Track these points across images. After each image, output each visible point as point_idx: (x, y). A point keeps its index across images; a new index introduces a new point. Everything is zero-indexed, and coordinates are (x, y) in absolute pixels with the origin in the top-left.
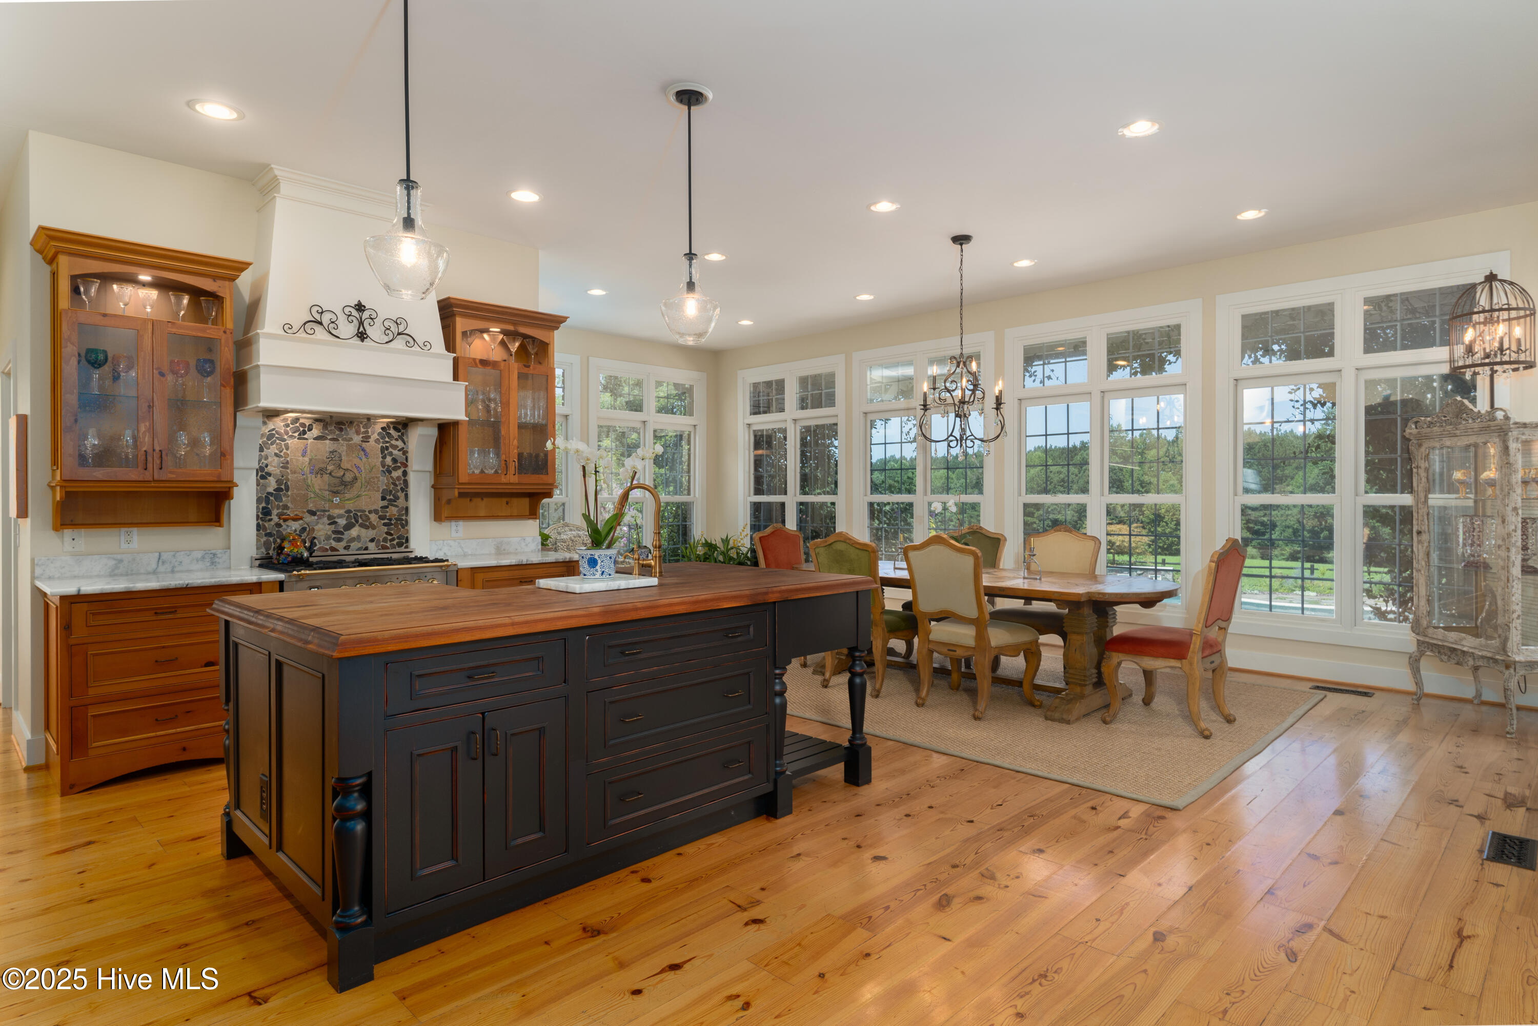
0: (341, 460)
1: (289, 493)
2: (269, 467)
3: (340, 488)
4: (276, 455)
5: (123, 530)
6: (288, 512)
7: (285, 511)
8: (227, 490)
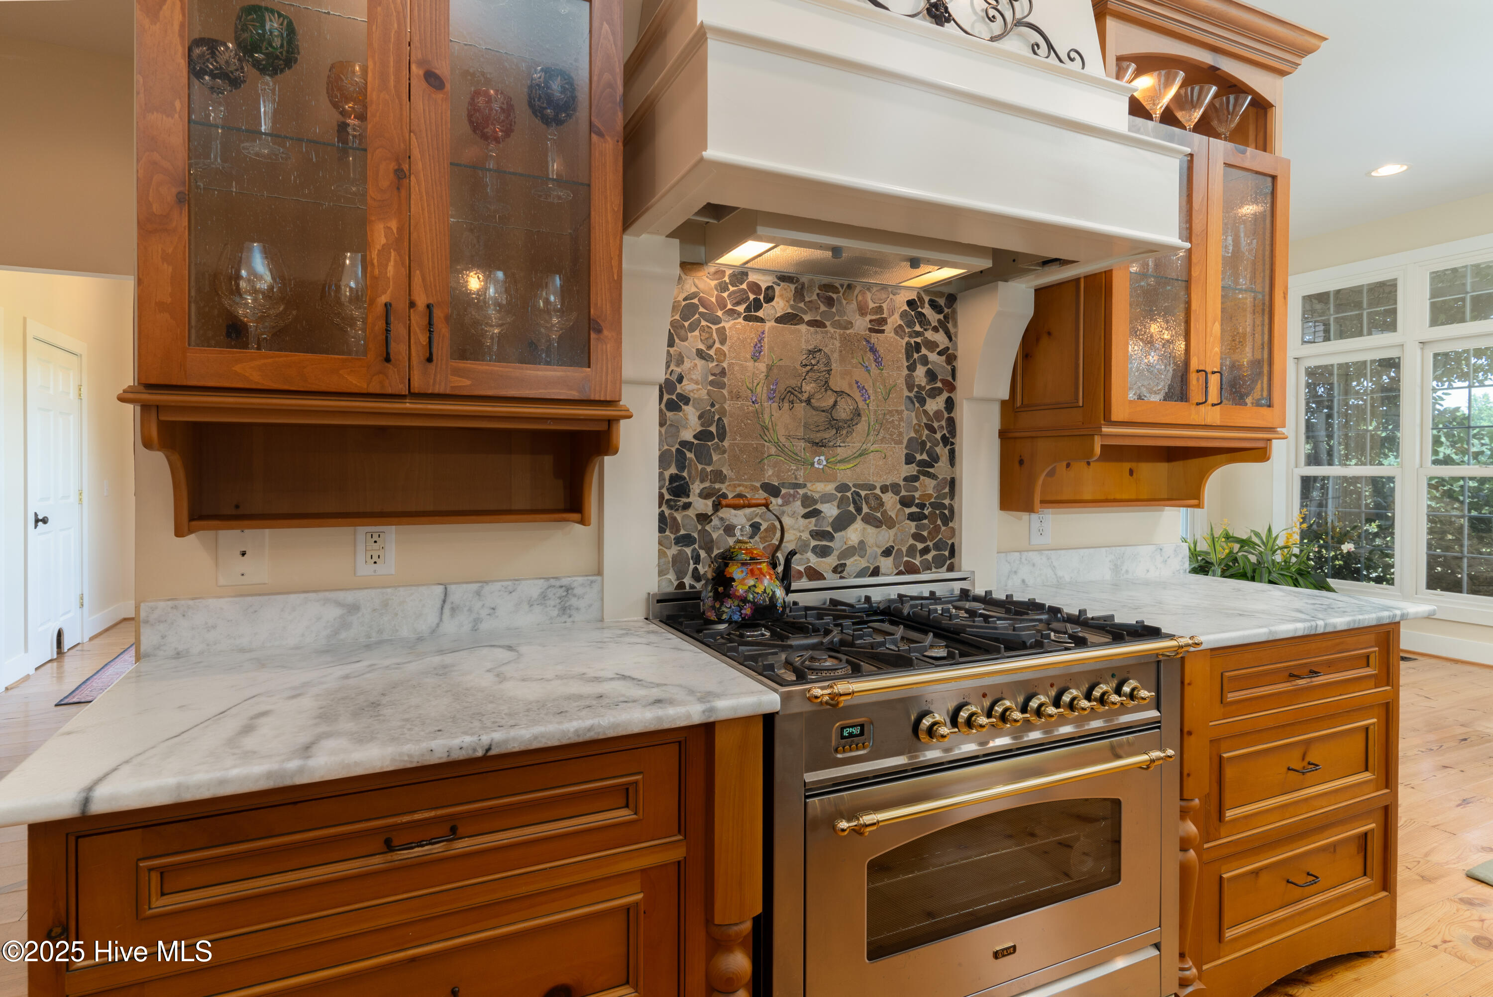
0: (829, 372)
1: (726, 444)
2: (685, 382)
3: (827, 435)
4: (700, 354)
5: (362, 531)
6: (724, 488)
7: (717, 486)
8: (603, 427)
